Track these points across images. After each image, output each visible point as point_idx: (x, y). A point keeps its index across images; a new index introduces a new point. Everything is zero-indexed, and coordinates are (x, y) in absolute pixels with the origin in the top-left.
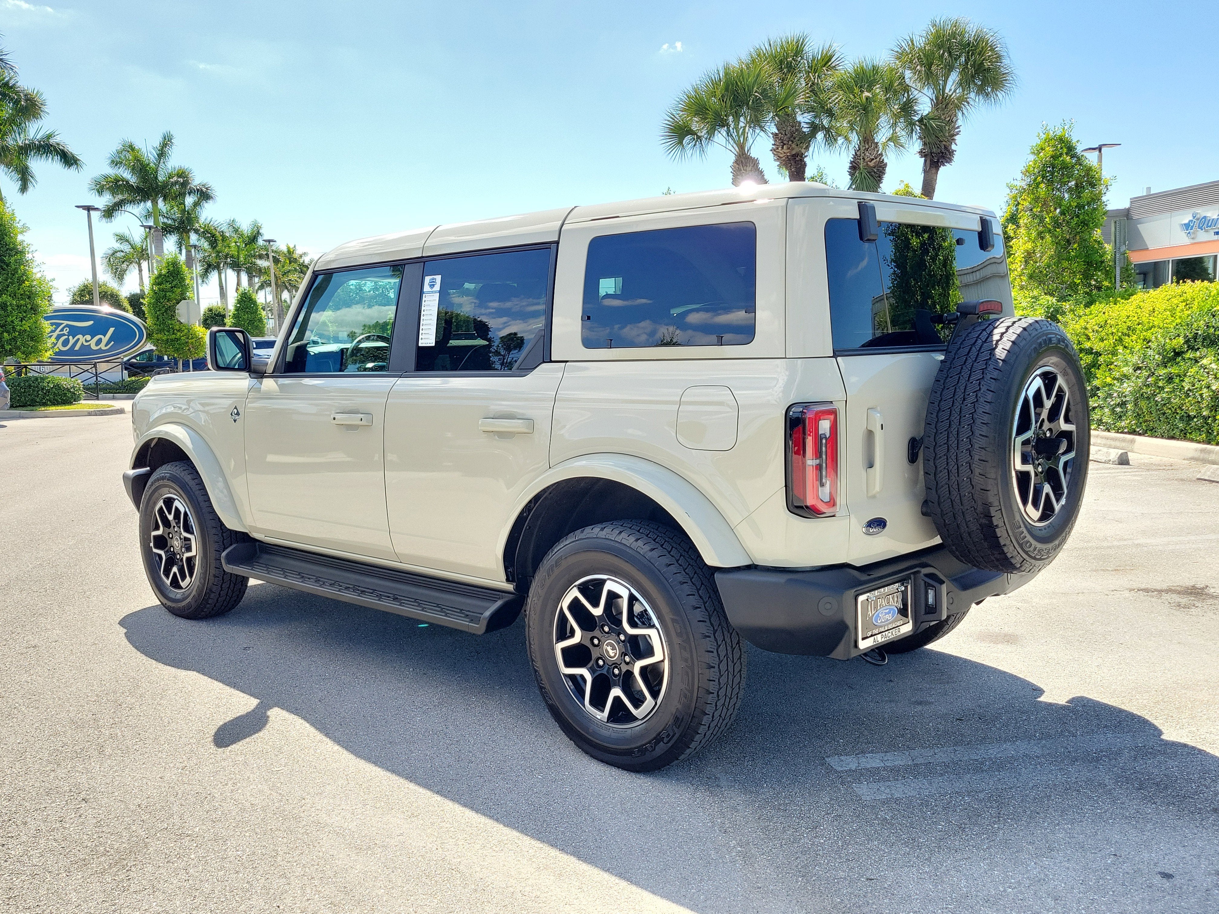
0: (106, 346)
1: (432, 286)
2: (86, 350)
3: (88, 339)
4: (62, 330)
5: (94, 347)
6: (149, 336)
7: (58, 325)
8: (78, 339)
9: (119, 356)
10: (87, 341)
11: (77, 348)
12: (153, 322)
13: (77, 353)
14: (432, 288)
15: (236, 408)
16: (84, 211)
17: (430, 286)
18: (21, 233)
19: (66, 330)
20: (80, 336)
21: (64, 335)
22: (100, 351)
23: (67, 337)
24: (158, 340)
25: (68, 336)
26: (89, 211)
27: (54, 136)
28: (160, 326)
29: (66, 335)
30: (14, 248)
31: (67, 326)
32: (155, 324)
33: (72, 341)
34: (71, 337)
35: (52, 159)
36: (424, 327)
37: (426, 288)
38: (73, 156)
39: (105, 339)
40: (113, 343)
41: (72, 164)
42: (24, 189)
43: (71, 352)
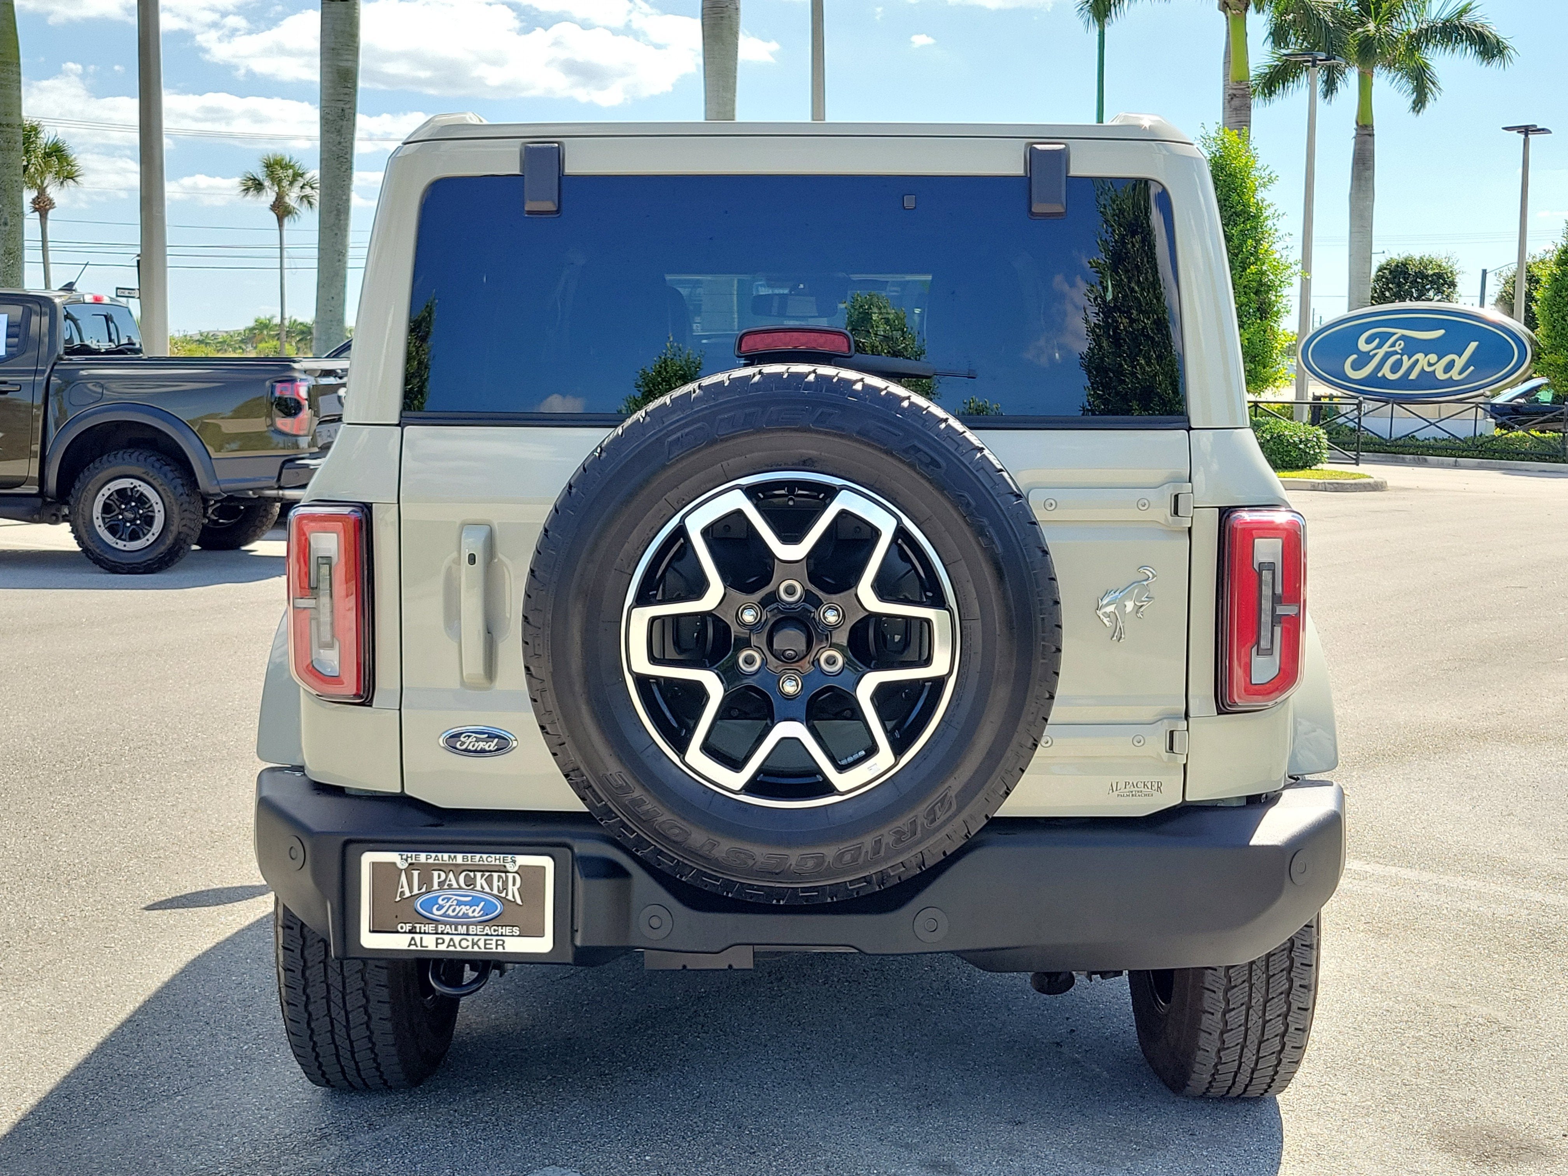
0: (1460, 373)
2: (1427, 379)
3: (1432, 361)
4: (1393, 345)
5: (1441, 376)
6: (1537, 357)
7: (1387, 336)
8: (1417, 361)
9: (1481, 391)
10: (1430, 365)
11: (1413, 376)
12: (1545, 333)
13: (1413, 384)
16: (1519, 135)
18: (1264, 186)
19: (1400, 345)
20: (1420, 356)
21: (1396, 353)
22: (1450, 382)
23: (1399, 356)
24: (1551, 365)
25: (1402, 355)
26: (1526, 135)
27: (1471, 10)
28: (1555, 339)
29: (1398, 353)
30: (1244, 212)
31: (1403, 338)
32: (1549, 336)
33: (1406, 363)
34: (1405, 358)
35: (1453, 50)
38: (1498, 42)
39: (1460, 362)
40: (1472, 368)
41: (1493, 56)
42: (1419, 103)
43: (1404, 382)
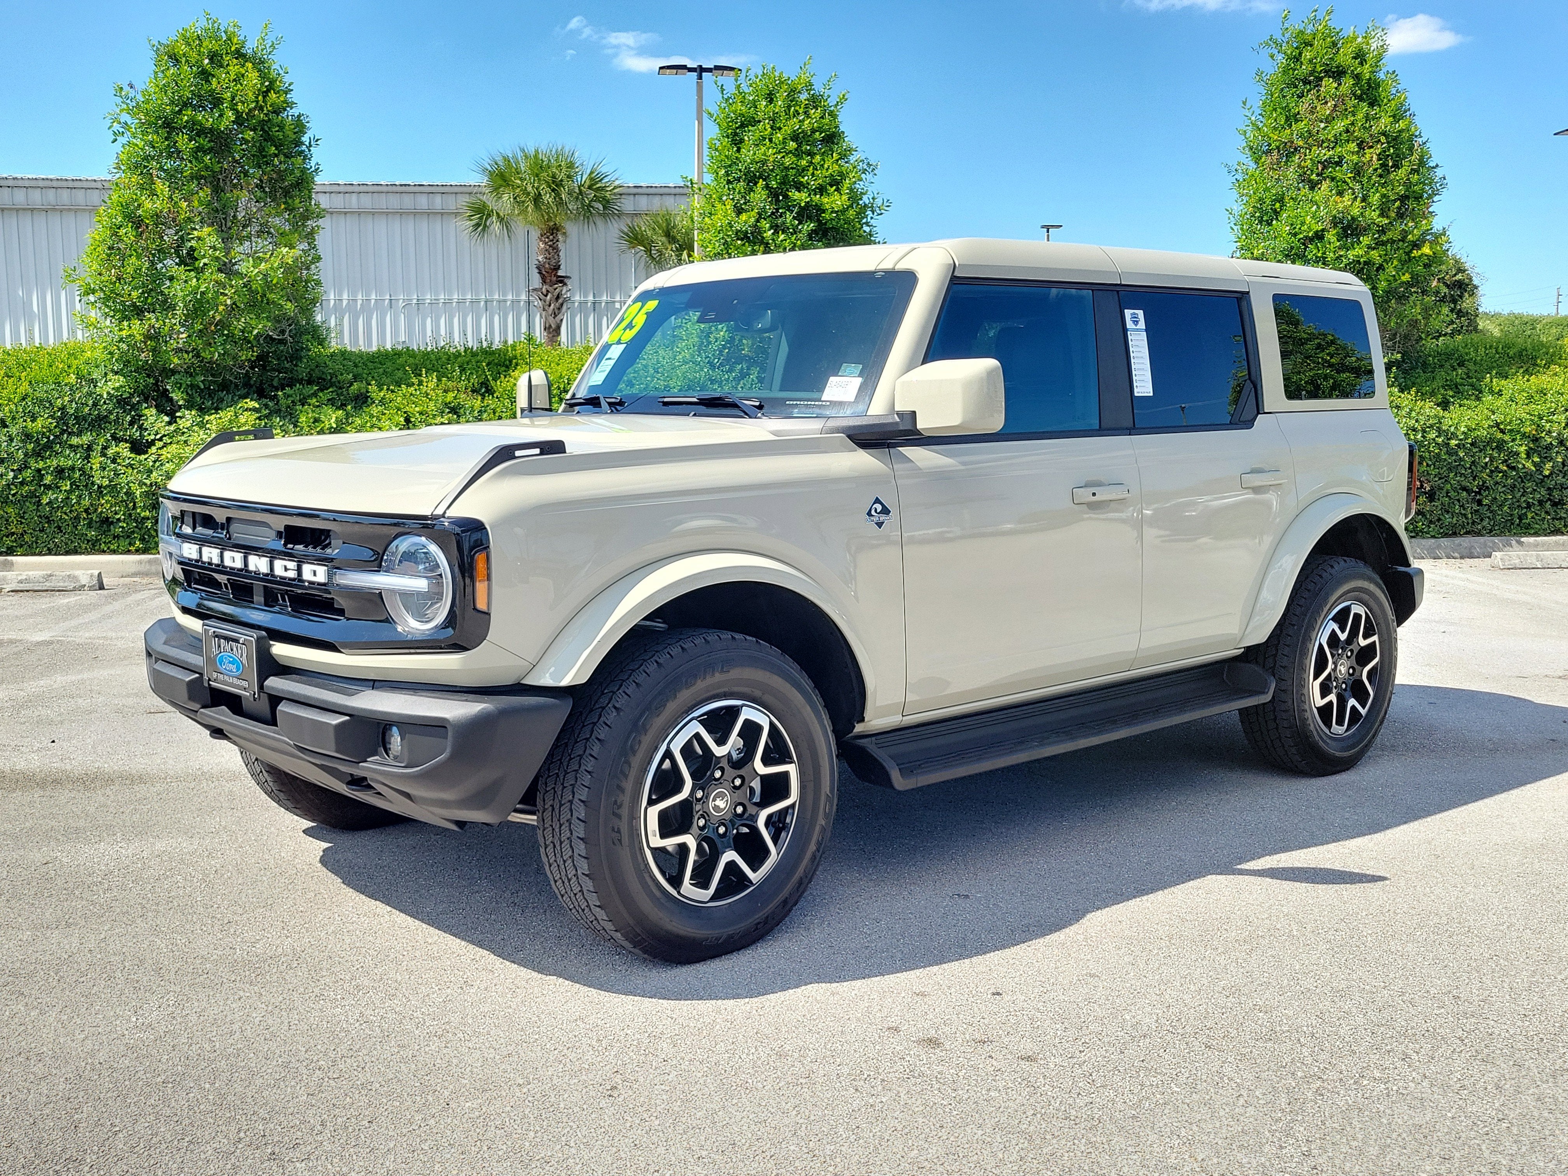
1: (1136, 323)
14: (1136, 325)
15: (877, 501)
17: (1134, 321)
36: (1137, 373)
37: (1129, 325)
